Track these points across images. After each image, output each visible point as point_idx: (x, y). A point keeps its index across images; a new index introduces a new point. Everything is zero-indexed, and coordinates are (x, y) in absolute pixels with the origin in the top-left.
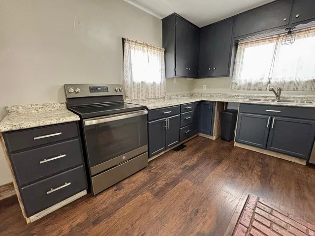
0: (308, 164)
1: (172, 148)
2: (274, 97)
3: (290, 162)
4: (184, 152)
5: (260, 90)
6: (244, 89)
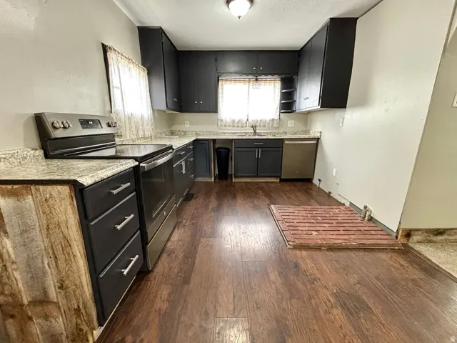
2: (252, 132)
4: (197, 199)
5: (242, 127)
6: (230, 126)
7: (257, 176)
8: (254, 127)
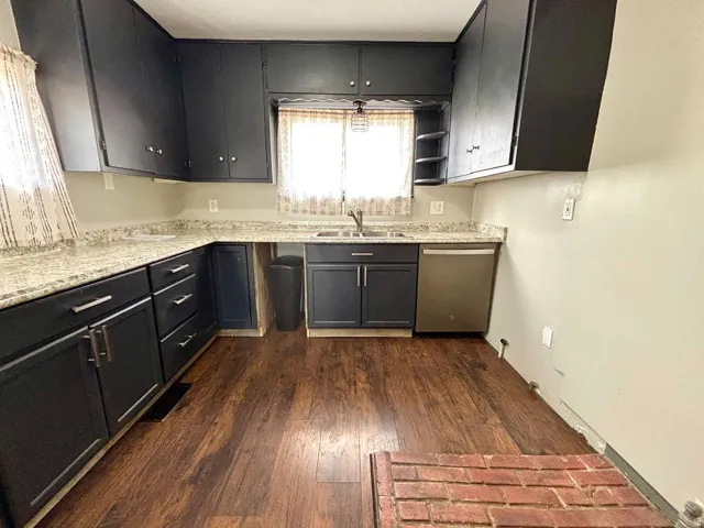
0: (415, 334)
1: (140, 415)
2: (353, 226)
3: (395, 339)
4: (185, 410)
5: (332, 214)
6: (304, 211)
7: (361, 326)
8: (358, 216)
